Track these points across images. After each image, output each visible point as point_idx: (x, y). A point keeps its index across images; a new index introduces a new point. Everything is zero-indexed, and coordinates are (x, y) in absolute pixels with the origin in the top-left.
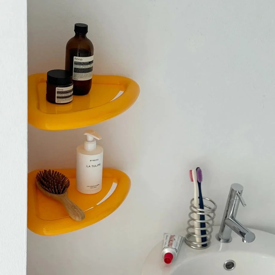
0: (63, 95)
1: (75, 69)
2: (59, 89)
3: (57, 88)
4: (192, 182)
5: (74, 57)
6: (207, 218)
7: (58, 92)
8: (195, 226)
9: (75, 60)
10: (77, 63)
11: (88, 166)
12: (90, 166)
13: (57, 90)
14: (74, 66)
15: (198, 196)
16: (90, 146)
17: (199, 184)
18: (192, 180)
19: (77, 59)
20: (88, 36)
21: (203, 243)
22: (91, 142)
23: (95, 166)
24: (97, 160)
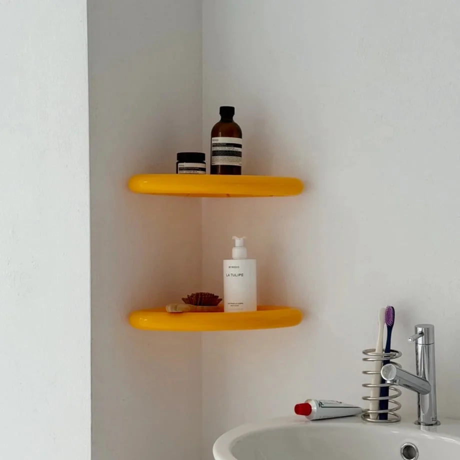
3: (179, 164)
7: (180, 169)
10: (214, 145)
12: (229, 275)
13: (179, 167)
16: (236, 252)
20: (236, 119)
21: (382, 412)
22: (237, 247)
23: (235, 275)
24: (238, 267)
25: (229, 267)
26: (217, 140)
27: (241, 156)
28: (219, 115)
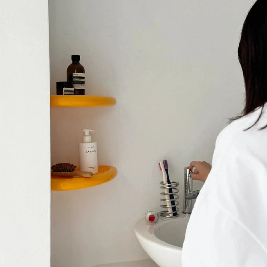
0: (68, 93)
1: (74, 81)
2: (65, 89)
3: (64, 88)
4: (161, 171)
5: (73, 74)
6: (175, 197)
7: (65, 91)
8: (166, 199)
9: (73, 76)
10: (75, 77)
11: (87, 152)
12: (88, 152)
13: (64, 90)
14: (73, 80)
15: (167, 180)
16: (88, 138)
17: (167, 171)
18: (161, 170)
19: (75, 75)
20: (81, 62)
21: (174, 212)
22: (88, 135)
23: (92, 152)
24: (93, 147)
25: (89, 147)
26: (78, 75)
27: (85, 84)
28: (71, 60)
